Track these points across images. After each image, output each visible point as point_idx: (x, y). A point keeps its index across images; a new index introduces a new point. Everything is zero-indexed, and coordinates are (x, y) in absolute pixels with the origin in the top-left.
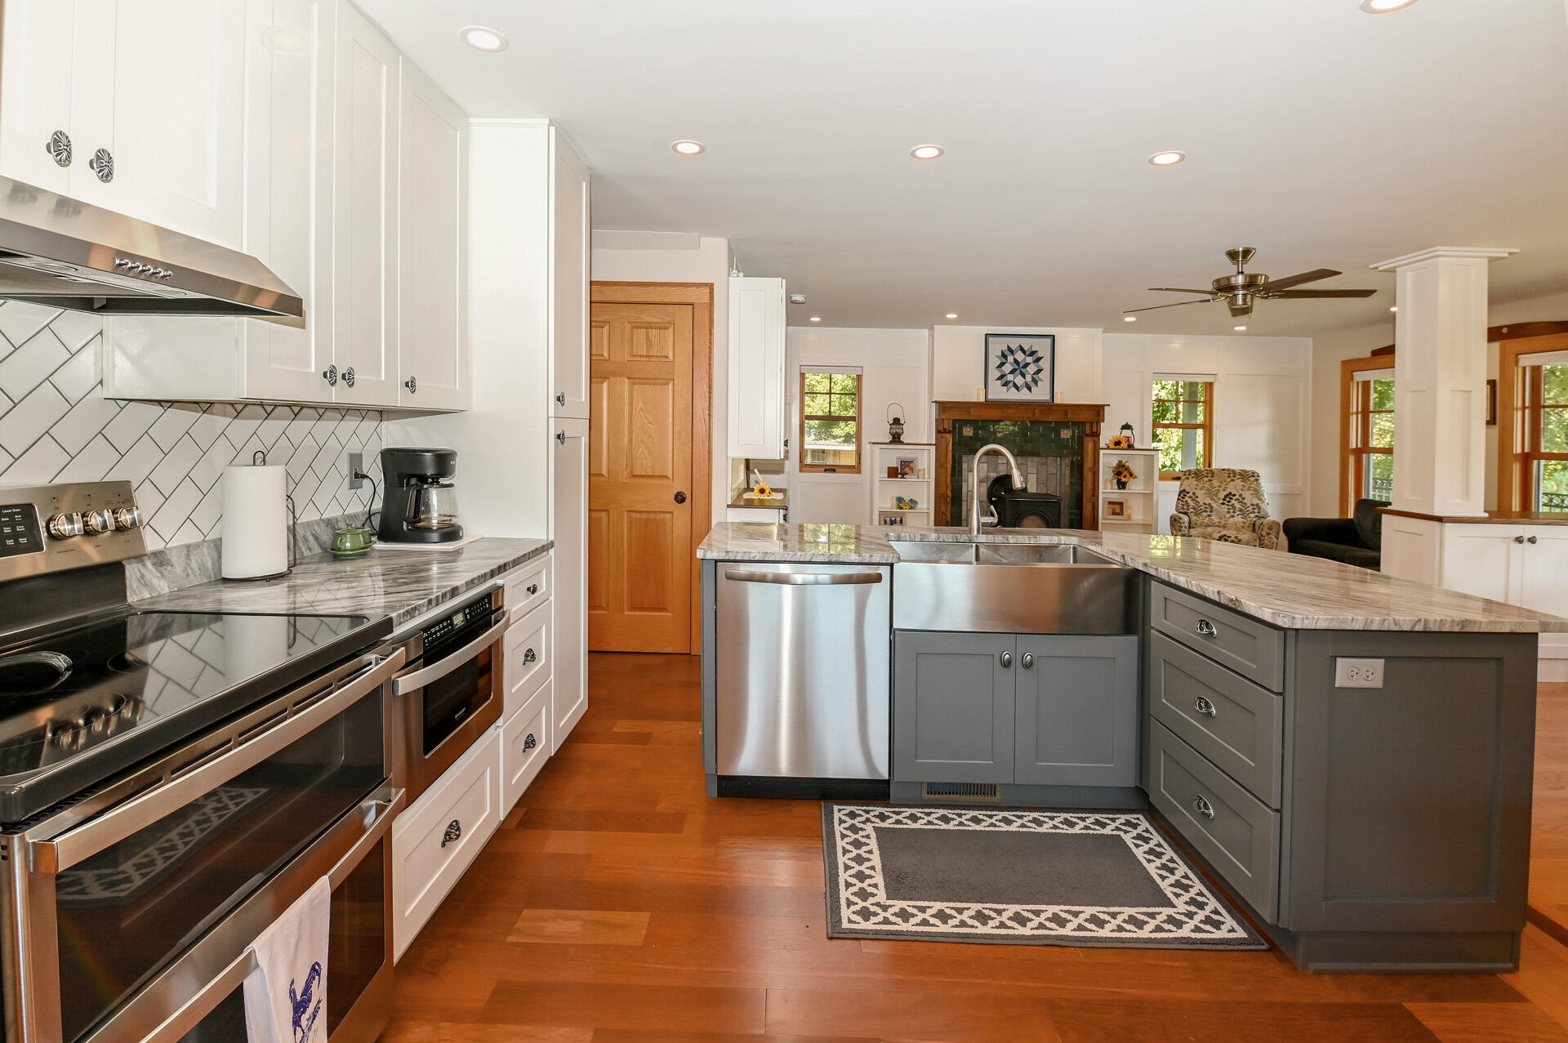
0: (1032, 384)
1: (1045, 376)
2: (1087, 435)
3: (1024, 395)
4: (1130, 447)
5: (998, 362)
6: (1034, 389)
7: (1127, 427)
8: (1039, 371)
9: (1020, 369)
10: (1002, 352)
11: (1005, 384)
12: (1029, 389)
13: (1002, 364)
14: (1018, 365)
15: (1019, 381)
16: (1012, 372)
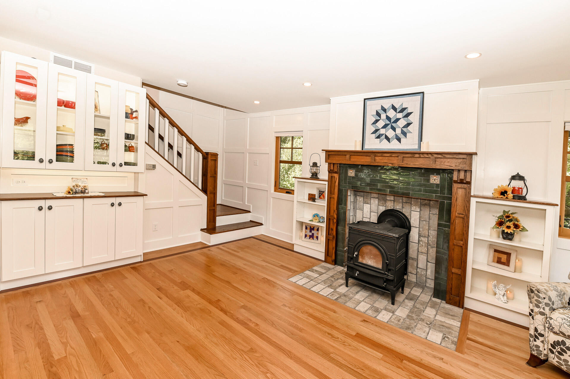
0: (401, 136)
1: (414, 129)
2: (456, 182)
3: (394, 146)
4: (522, 199)
5: (374, 120)
6: (403, 140)
7: (518, 177)
8: (408, 124)
9: (391, 123)
10: (377, 111)
11: (378, 137)
12: (399, 140)
13: (377, 121)
14: (390, 121)
15: (390, 133)
16: (385, 127)
